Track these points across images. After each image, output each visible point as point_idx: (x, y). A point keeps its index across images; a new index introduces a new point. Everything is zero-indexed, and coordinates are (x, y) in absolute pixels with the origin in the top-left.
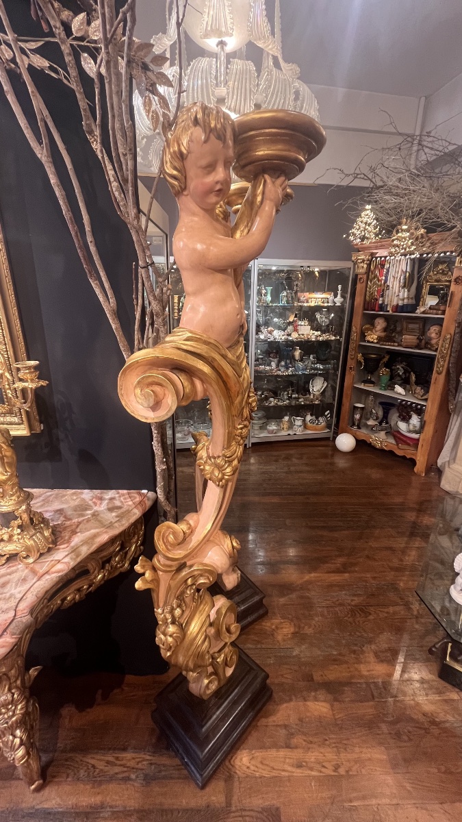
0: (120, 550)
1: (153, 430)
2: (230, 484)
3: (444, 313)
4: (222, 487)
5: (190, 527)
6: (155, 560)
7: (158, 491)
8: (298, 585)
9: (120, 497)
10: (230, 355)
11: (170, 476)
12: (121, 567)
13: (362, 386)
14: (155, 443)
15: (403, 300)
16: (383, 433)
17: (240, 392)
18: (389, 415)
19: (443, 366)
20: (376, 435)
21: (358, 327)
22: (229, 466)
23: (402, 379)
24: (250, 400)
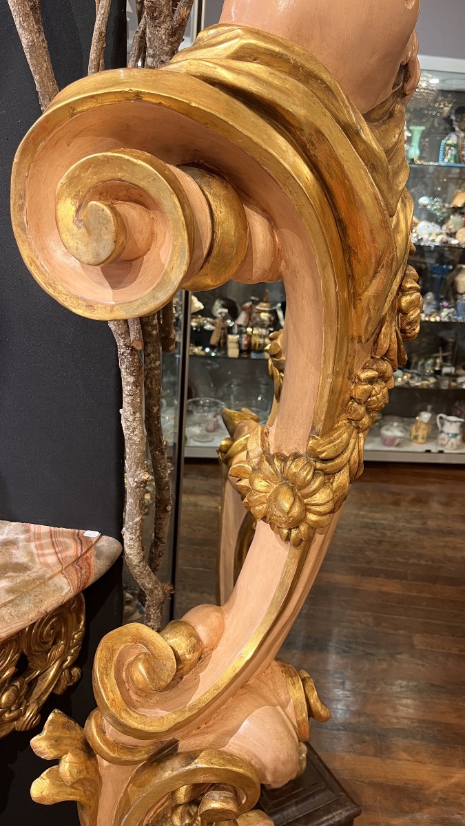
0: (14, 677)
1: (124, 373)
2: (319, 538)
4: (297, 544)
5: (197, 645)
6: (92, 726)
7: (127, 535)
8: (435, 793)
9: (29, 540)
10: (367, 134)
11: (160, 503)
12: (16, 719)
14: (126, 412)
17: (384, 262)
22: (323, 484)
24: (405, 301)
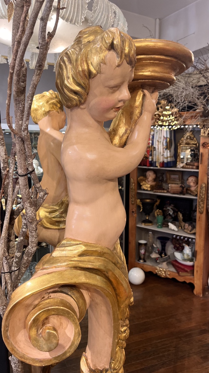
3: (198, 168)
13: (143, 226)
15: (167, 158)
16: (165, 264)
18: (166, 247)
19: (203, 207)
20: (160, 266)
21: (135, 179)
23: (172, 218)
